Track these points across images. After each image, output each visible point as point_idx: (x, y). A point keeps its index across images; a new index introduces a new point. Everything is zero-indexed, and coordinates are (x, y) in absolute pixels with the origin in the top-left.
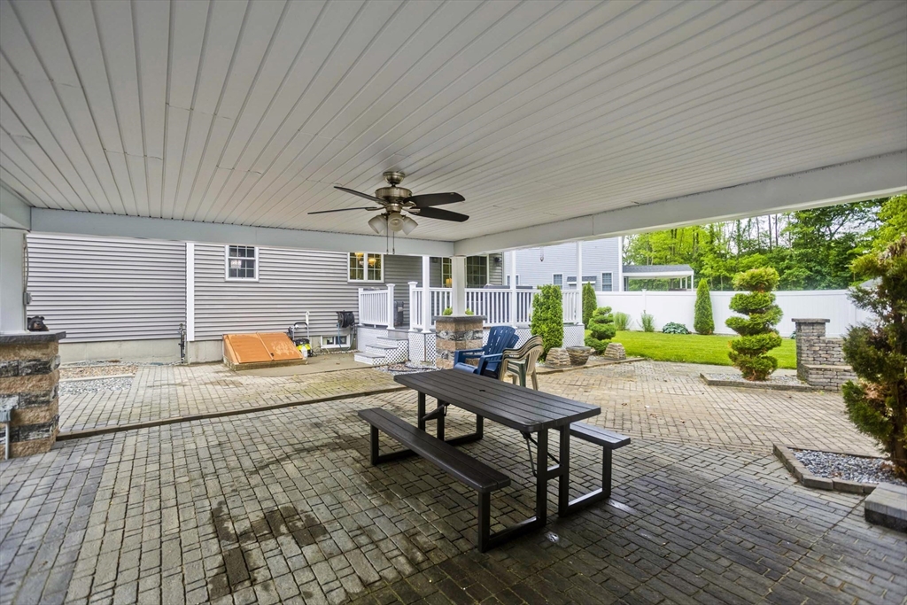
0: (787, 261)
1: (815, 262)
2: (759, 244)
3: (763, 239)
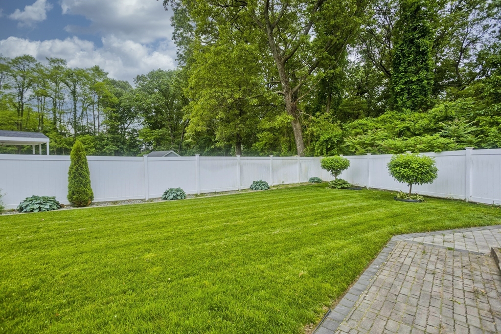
0: (105, 141)
1: (120, 142)
2: (88, 129)
3: (90, 126)
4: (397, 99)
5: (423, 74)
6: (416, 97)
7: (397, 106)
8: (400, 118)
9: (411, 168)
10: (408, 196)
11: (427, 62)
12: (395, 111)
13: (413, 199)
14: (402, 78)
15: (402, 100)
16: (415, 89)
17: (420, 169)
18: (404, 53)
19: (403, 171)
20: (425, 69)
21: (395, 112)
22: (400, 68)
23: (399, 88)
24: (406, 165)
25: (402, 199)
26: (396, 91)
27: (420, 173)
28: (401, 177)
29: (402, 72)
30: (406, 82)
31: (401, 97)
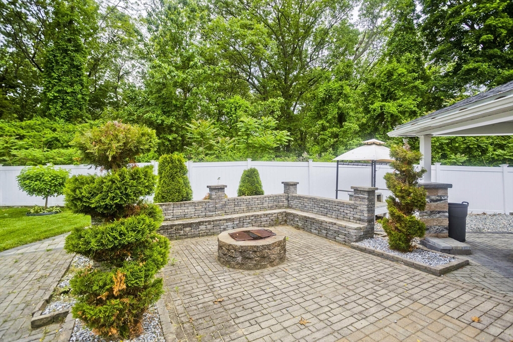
4: (50, 106)
5: (77, 88)
6: (71, 109)
7: (50, 114)
8: (52, 128)
9: (43, 181)
10: (43, 210)
11: (81, 77)
12: (47, 119)
13: (49, 211)
14: (55, 85)
15: (56, 108)
16: (70, 101)
17: (53, 181)
18: (57, 60)
19: (33, 184)
20: (80, 83)
21: (45, 120)
22: (53, 74)
23: (51, 94)
24: (38, 177)
25: (37, 213)
26: (49, 97)
27: (52, 185)
28: (31, 190)
29: (56, 79)
30: (59, 90)
31: (54, 105)
